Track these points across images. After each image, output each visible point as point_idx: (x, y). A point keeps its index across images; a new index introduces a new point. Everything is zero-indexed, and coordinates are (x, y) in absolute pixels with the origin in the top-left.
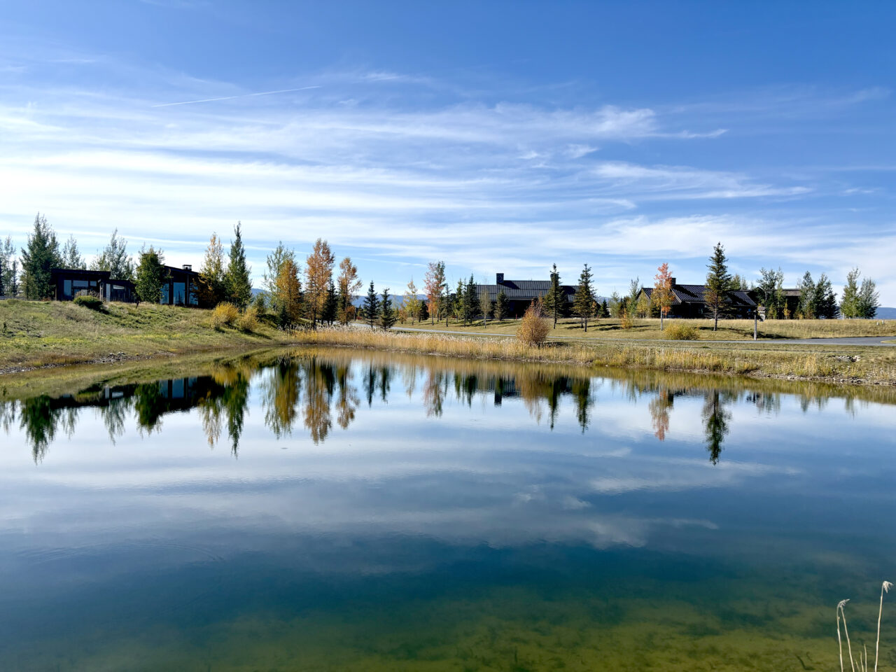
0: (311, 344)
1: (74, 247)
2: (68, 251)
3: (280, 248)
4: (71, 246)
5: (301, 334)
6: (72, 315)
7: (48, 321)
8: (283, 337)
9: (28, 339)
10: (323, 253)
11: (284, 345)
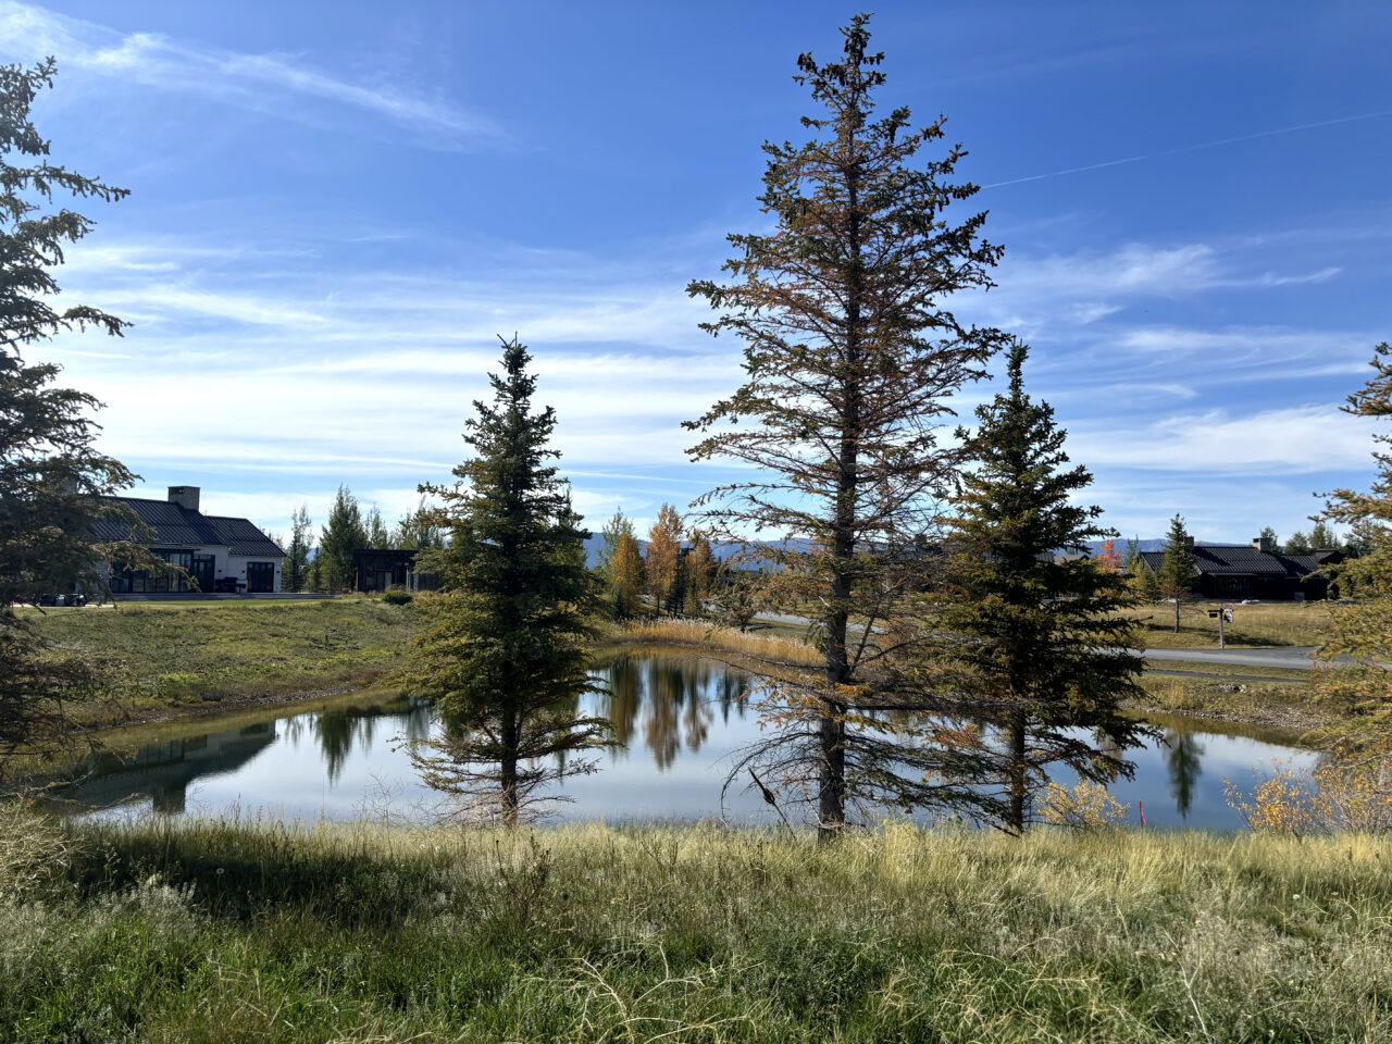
0: (650, 641)
1: (377, 517)
2: (371, 523)
3: (619, 515)
4: (373, 516)
5: (639, 628)
6: (384, 618)
7: (362, 627)
8: (617, 632)
9: (348, 653)
10: (670, 521)
11: (616, 643)
